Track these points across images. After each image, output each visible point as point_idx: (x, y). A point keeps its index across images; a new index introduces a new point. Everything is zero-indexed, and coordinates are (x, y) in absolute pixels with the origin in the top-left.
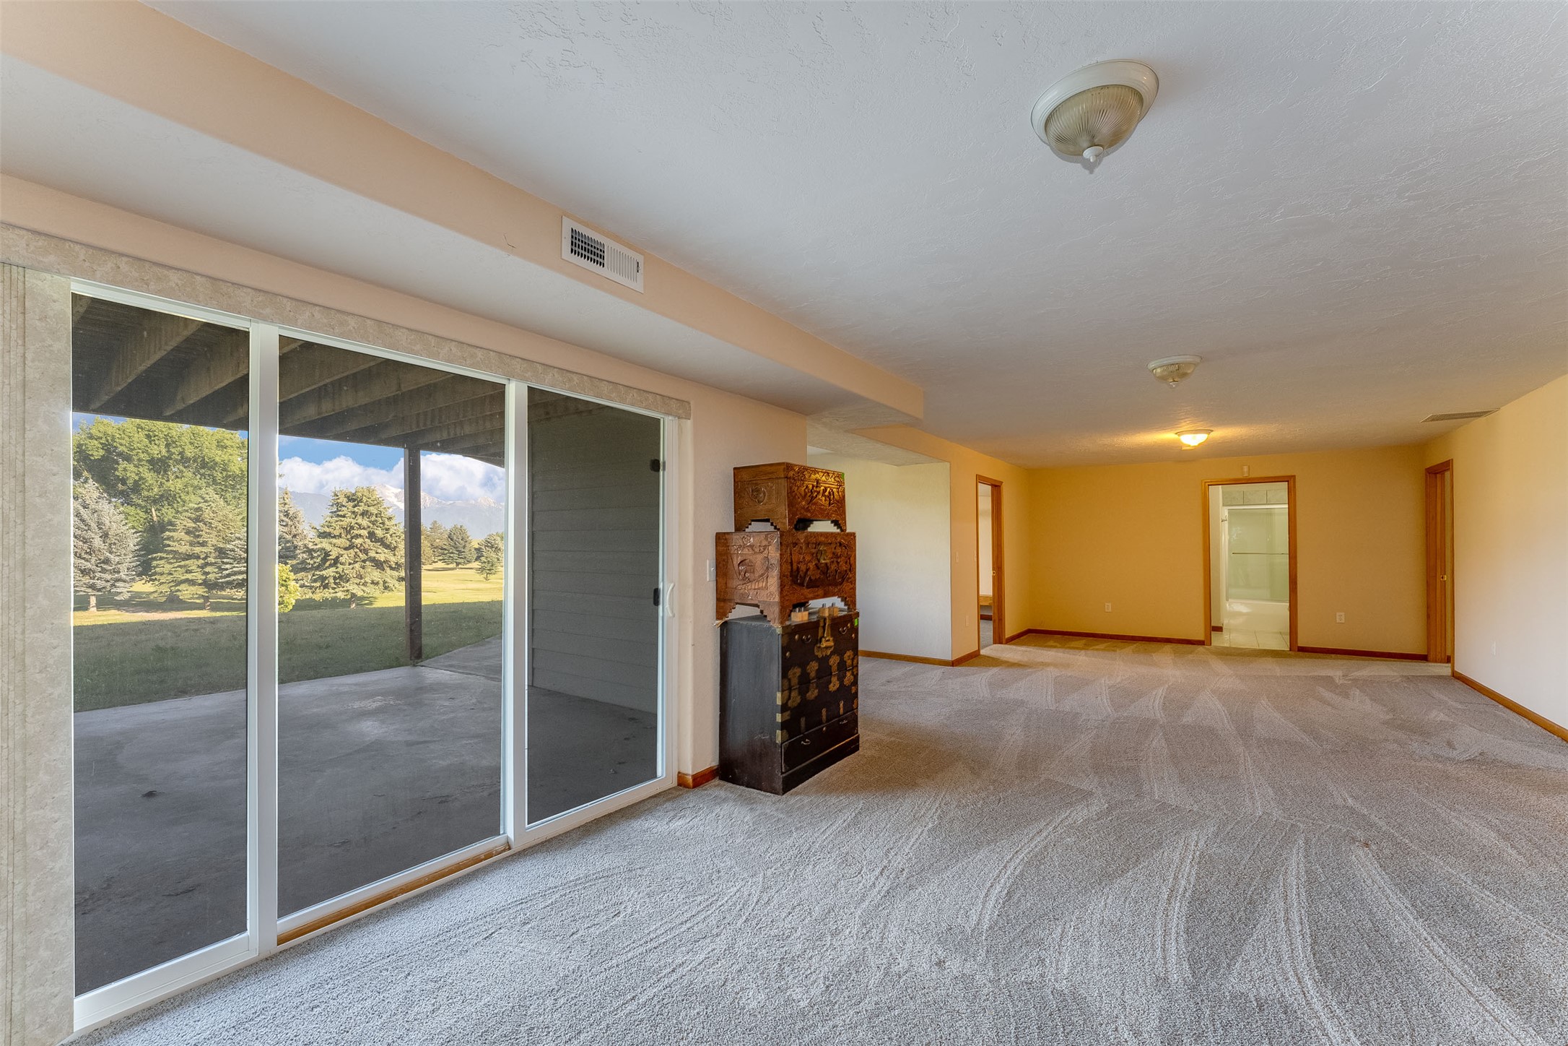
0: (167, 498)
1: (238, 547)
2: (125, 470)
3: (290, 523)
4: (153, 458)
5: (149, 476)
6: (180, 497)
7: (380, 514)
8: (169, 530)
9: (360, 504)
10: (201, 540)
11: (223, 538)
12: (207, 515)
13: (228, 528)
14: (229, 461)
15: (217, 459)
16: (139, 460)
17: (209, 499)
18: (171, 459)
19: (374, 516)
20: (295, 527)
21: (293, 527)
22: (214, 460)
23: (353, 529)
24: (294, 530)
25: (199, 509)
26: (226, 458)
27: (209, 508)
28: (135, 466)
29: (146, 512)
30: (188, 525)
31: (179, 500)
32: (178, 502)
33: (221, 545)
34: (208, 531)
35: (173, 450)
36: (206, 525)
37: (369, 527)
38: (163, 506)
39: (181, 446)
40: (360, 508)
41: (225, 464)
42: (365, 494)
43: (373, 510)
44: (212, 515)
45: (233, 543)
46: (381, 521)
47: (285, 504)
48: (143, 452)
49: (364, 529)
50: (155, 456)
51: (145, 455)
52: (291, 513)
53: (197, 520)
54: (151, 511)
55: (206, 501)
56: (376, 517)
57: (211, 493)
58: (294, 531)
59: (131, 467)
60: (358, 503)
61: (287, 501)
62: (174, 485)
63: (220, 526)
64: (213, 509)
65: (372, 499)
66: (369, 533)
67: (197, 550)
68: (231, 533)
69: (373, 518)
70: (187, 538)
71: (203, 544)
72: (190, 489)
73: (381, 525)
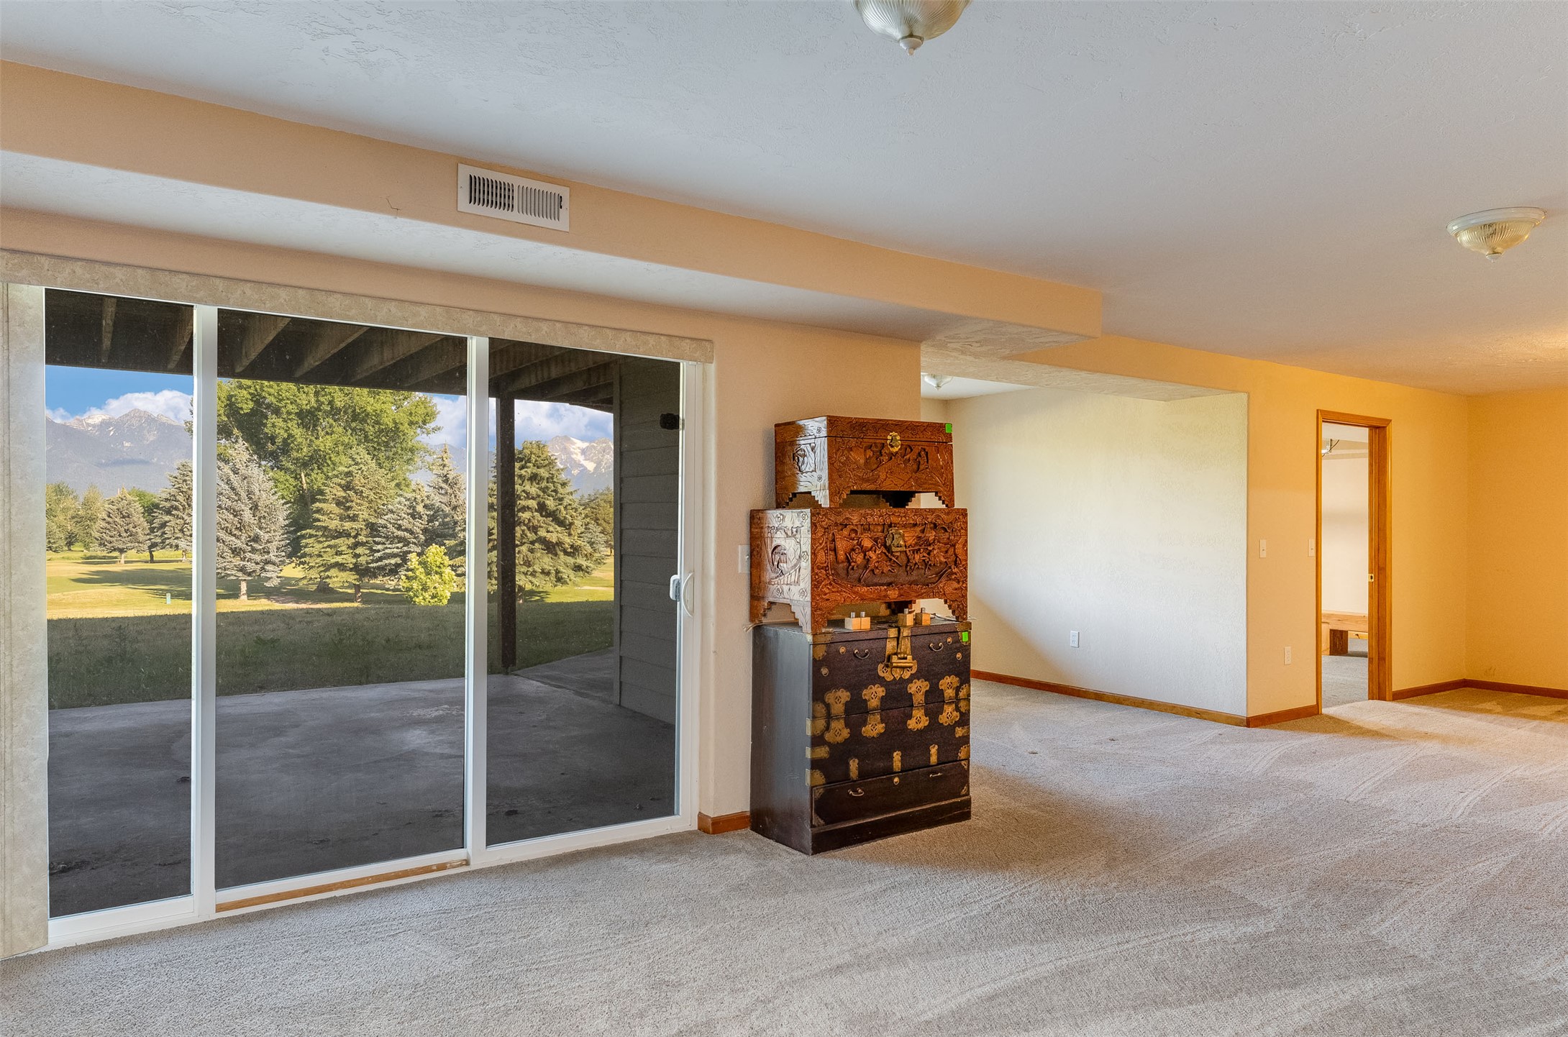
0: (316, 460)
1: (390, 523)
2: (274, 426)
3: (450, 491)
4: (302, 410)
5: (297, 432)
6: (330, 458)
7: (552, 478)
8: (320, 501)
9: (528, 464)
10: (351, 513)
11: (375, 511)
12: (358, 481)
13: (380, 498)
14: (381, 411)
15: (369, 409)
16: (289, 413)
17: (360, 461)
18: (320, 410)
19: (545, 481)
20: (455, 496)
21: (453, 496)
22: (365, 410)
23: (520, 499)
24: (454, 500)
25: (349, 474)
26: (378, 406)
27: (360, 472)
28: (285, 421)
29: (296, 478)
30: (338, 494)
31: (329, 462)
32: (328, 465)
33: (373, 520)
34: (358, 501)
35: (322, 399)
36: (356, 493)
37: (539, 496)
38: (312, 470)
39: (330, 393)
40: (529, 471)
41: (377, 415)
42: (534, 451)
43: (543, 472)
44: (363, 481)
45: (386, 517)
46: (553, 488)
47: (444, 466)
48: (291, 403)
49: (533, 498)
50: (304, 407)
51: (294, 407)
52: (450, 477)
53: (347, 487)
54: (301, 477)
55: (357, 464)
56: (548, 482)
57: (361, 453)
58: (454, 502)
59: (279, 422)
60: (526, 463)
61: (446, 462)
62: (325, 443)
63: (372, 496)
64: (364, 473)
65: (543, 457)
66: (538, 504)
67: (348, 525)
68: (383, 505)
69: (544, 484)
70: (337, 510)
71: (354, 518)
72: (341, 448)
73: (554, 494)
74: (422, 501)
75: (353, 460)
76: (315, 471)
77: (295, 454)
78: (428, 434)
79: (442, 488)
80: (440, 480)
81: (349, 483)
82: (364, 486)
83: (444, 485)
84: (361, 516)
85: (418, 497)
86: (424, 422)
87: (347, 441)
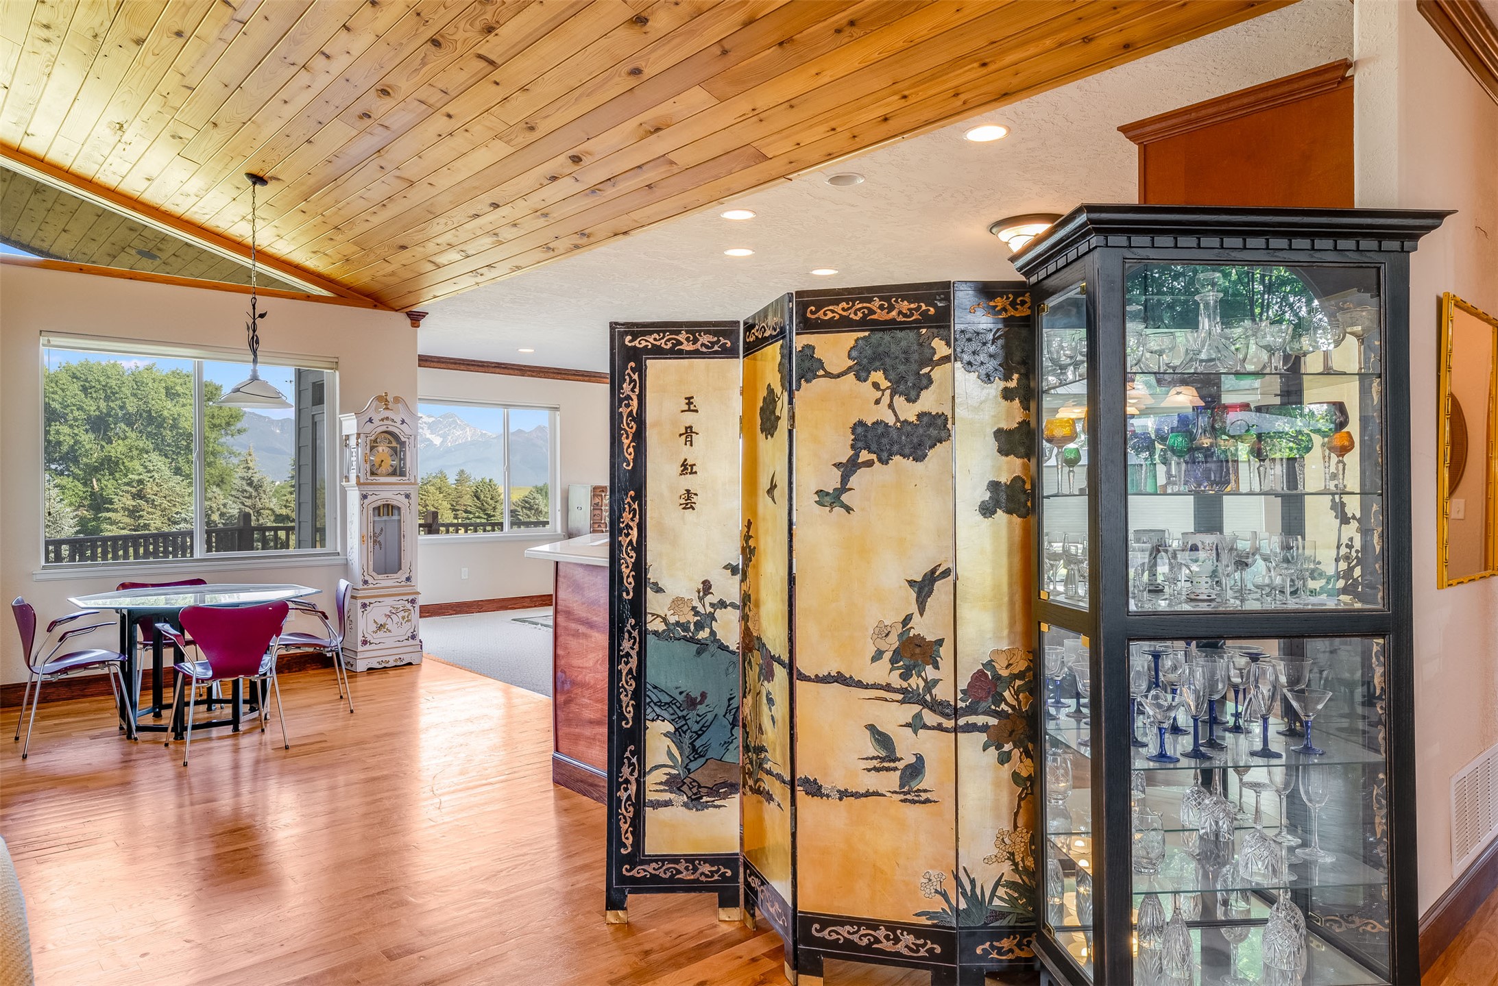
74: (218, 509)
75: (146, 467)
76: (107, 478)
77: (85, 459)
78: (232, 435)
79: (246, 491)
80: (244, 483)
81: (141, 491)
82: (156, 495)
83: (248, 488)
84: (153, 525)
85: (214, 505)
86: (228, 424)
87: (141, 445)
